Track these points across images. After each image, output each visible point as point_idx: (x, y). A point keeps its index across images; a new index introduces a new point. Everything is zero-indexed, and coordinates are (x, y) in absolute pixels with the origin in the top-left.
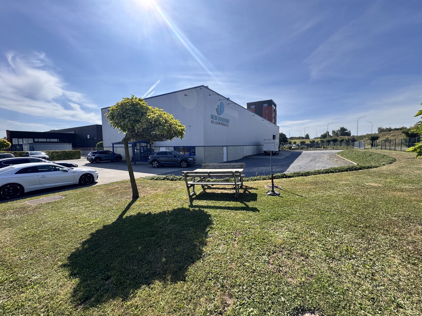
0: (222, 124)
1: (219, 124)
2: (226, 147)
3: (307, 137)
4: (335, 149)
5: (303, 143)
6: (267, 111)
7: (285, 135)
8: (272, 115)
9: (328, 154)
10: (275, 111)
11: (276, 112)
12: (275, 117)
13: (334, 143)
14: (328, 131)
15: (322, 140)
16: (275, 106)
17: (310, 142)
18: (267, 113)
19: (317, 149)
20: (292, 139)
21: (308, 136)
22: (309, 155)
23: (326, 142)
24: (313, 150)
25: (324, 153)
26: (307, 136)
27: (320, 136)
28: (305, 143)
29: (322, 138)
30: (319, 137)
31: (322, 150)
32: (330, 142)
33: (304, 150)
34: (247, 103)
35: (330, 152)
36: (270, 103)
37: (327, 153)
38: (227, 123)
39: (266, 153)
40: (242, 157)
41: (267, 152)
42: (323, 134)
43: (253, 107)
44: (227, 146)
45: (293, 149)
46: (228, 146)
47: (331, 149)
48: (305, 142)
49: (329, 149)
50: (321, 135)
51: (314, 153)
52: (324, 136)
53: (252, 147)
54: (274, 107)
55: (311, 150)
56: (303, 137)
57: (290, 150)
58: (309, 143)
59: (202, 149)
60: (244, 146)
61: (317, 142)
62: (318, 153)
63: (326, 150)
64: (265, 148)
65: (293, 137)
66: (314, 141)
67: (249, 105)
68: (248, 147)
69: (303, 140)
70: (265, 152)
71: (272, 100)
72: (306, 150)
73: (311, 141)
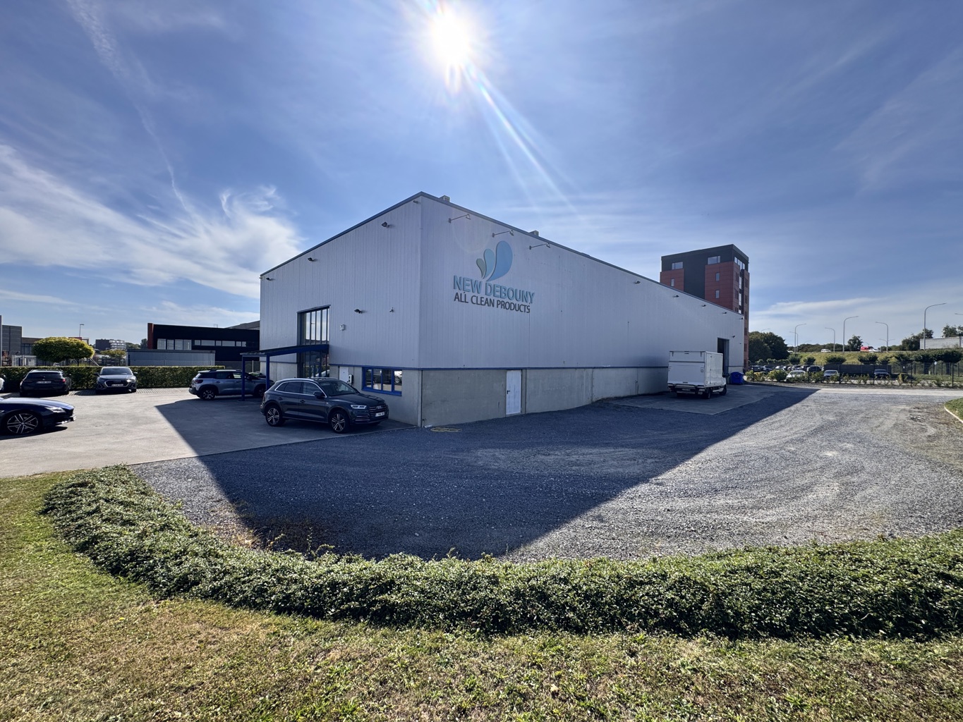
0: (503, 305)
1: (490, 303)
2: (519, 373)
3: (855, 345)
4: (947, 387)
5: (834, 363)
6: (718, 275)
7: (780, 338)
8: (735, 286)
9: (908, 404)
10: (744, 274)
11: (745, 276)
12: (742, 291)
13: (948, 366)
14: (929, 329)
15: (902, 355)
16: (745, 260)
17: (861, 360)
18: (718, 279)
19: (876, 382)
20: (806, 351)
21: (860, 343)
22: (834, 403)
23: (917, 360)
24: (859, 385)
25: (895, 400)
26: (855, 342)
27: (899, 343)
28: (844, 363)
29: (907, 348)
30: (897, 345)
31: (893, 387)
32: (932, 361)
33: (828, 385)
34: (662, 257)
35: (919, 397)
36: (729, 253)
37: (908, 401)
38: (524, 303)
39: (679, 394)
40: (585, 401)
41: (680, 389)
42: (909, 336)
43: (679, 265)
44: (521, 369)
45: (789, 381)
46: (526, 369)
47: (930, 387)
48: (843, 360)
49: (923, 387)
50: (904, 342)
51: (856, 399)
52: (913, 344)
53: (630, 372)
54: (740, 263)
55: (853, 385)
56: (841, 343)
57: (778, 384)
58: (855, 361)
59: (416, 376)
60: (596, 371)
61: (885, 362)
62: (873, 397)
63: (911, 387)
64: (675, 378)
65: (808, 345)
66: (874, 359)
67: (667, 262)
68: (613, 372)
69: (838, 355)
70: (674, 388)
71: (732, 245)
72: (834, 386)
73: (864, 356)
